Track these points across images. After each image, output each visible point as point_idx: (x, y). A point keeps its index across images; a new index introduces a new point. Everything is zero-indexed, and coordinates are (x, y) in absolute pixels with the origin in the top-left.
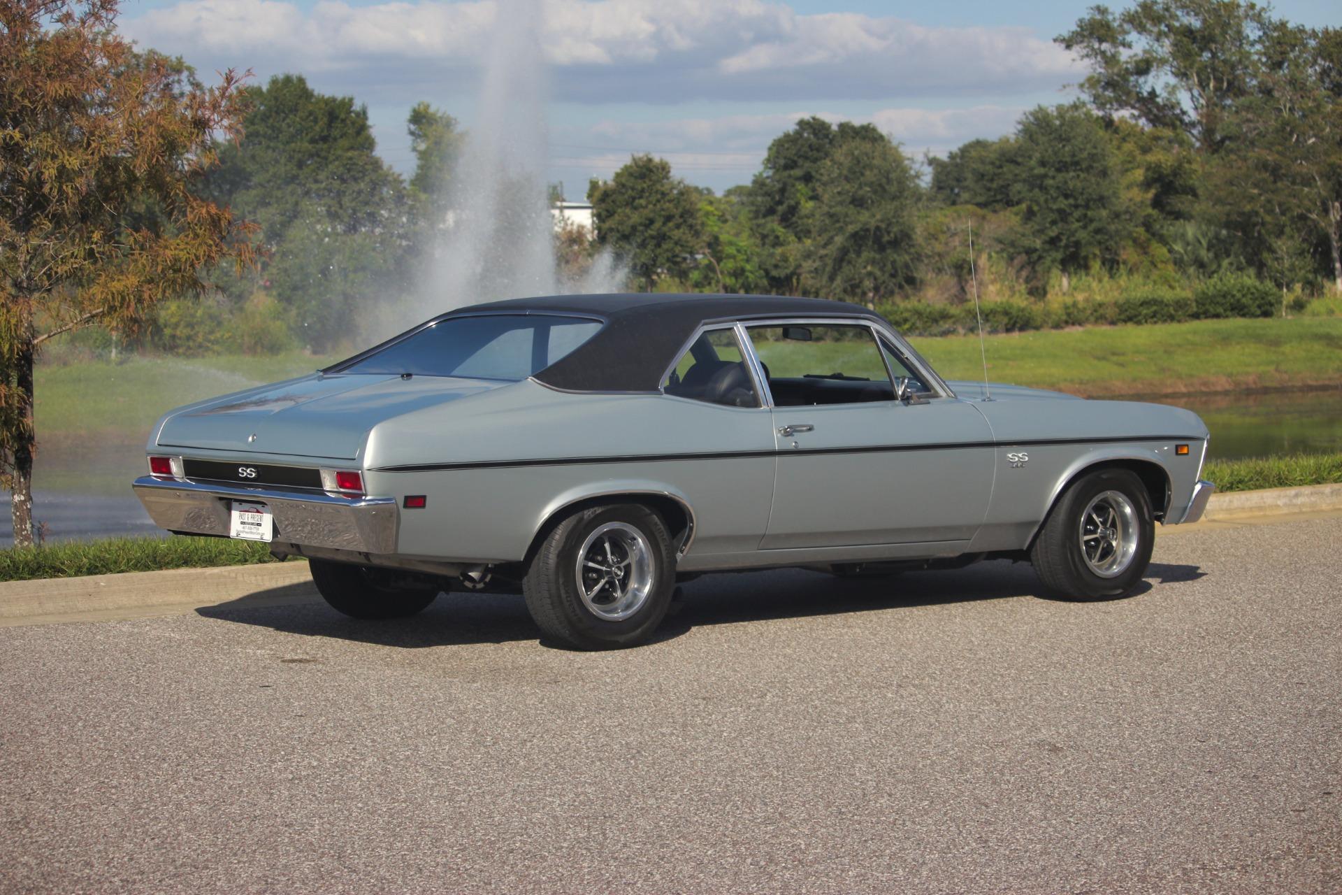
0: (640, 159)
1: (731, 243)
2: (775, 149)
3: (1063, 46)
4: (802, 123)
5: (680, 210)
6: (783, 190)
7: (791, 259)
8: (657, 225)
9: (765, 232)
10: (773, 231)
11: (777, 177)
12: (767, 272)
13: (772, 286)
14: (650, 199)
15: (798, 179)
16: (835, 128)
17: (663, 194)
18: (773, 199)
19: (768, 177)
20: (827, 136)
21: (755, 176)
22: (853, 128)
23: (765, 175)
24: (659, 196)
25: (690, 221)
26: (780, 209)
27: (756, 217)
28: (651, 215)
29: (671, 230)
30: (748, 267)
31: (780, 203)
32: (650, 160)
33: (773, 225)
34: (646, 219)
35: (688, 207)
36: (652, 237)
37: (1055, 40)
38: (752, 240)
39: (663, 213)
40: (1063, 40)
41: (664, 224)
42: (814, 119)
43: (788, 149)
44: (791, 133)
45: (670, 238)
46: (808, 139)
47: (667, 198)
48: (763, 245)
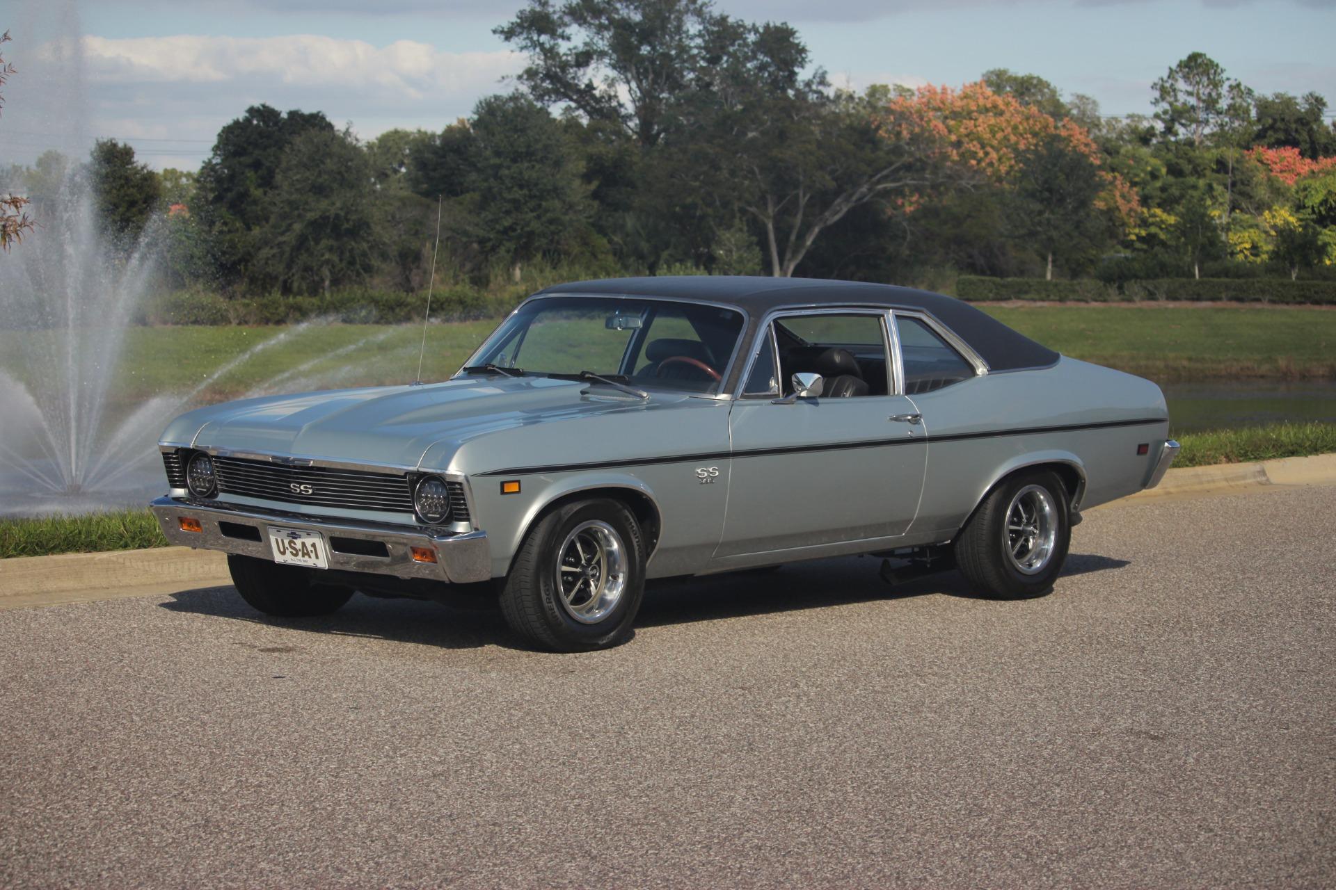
0: (105, 144)
2: (224, 135)
3: (502, 37)
4: (252, 111)
5: (143, 195)
6: (232, 177)
7: (239, 246)
9: (214, 219)
10: (222, 217)
11: (227, 164)
14: (115, 184)
15: (249, 166)
16: (284, 115)
17: (127, 179)
18: (222, 186)
19: (217, 164)
20: (276, 124)
21: (204, 162)
22: (302, 116)
23: (214, 162)
24: (123, 182)
26: (229, 195)
31: (229, 190)
32: (115, 145)
33: (221, 211)
35: (151, 191)
37: (495, 32)
38: (200, 227)
39: (127, 198)
40: (502, 32)
41: (128, 209)
42: (263, 106)
43: (237, 136)
44: (241, 120)
46: (257, 127)
47: (131, 183)
48: (210, 231)
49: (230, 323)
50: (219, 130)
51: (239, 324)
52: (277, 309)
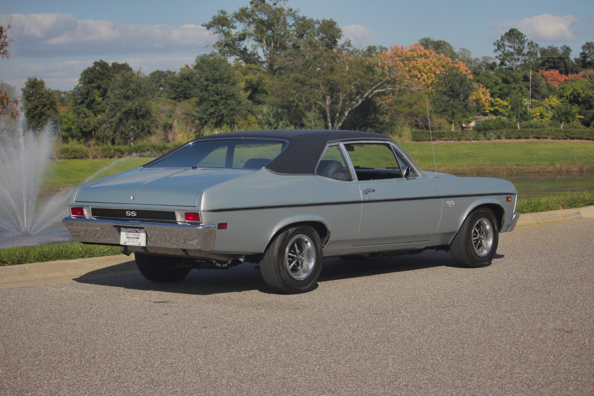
0: (31, 79)
1: (65, 117)
2: (84, 75)
3: (206, 28)
4: (96, 63)
5: (49, 102)
6: (88, 93)
7: (91, 123)
8: (40, 108)
9: (80, 112)
10: (83, 111)
11: (85, 87)
12: (81, 129)
13: (83, 136)
14: (36, 97)
15: (94, 88)
16: (110, 65)
17: (42, 95)
18: (83, 97)
19: (81, 87)
20: (107, 69)
21: (75, 86)
22: (118, 65)
23: (79, 86)
24: (40, 96)
25: (54, 106)
26: (87, 101)
27: (76, 105)
28: (37, 104)
29: (46, 111)
30: (73, 127)
31: (86, 98)
32: (36, 80)
33: (83, 108)
34: (35, 106)
35: (53, 100)
36: (37, 114)
37: (202, 25)
38: (74, 115)
39: (42, 103)
40: (206, 26)
41: (43, 108)
42: (101, 61)
43: (90, 75)
44: (91, 67)
45: (45, 114)
46: (98, 70)
47: (44, 96)
48: (79, 117)
49: (89, 158)
50: (81, 72)
51: (93, 158)
52: (110, 151)
